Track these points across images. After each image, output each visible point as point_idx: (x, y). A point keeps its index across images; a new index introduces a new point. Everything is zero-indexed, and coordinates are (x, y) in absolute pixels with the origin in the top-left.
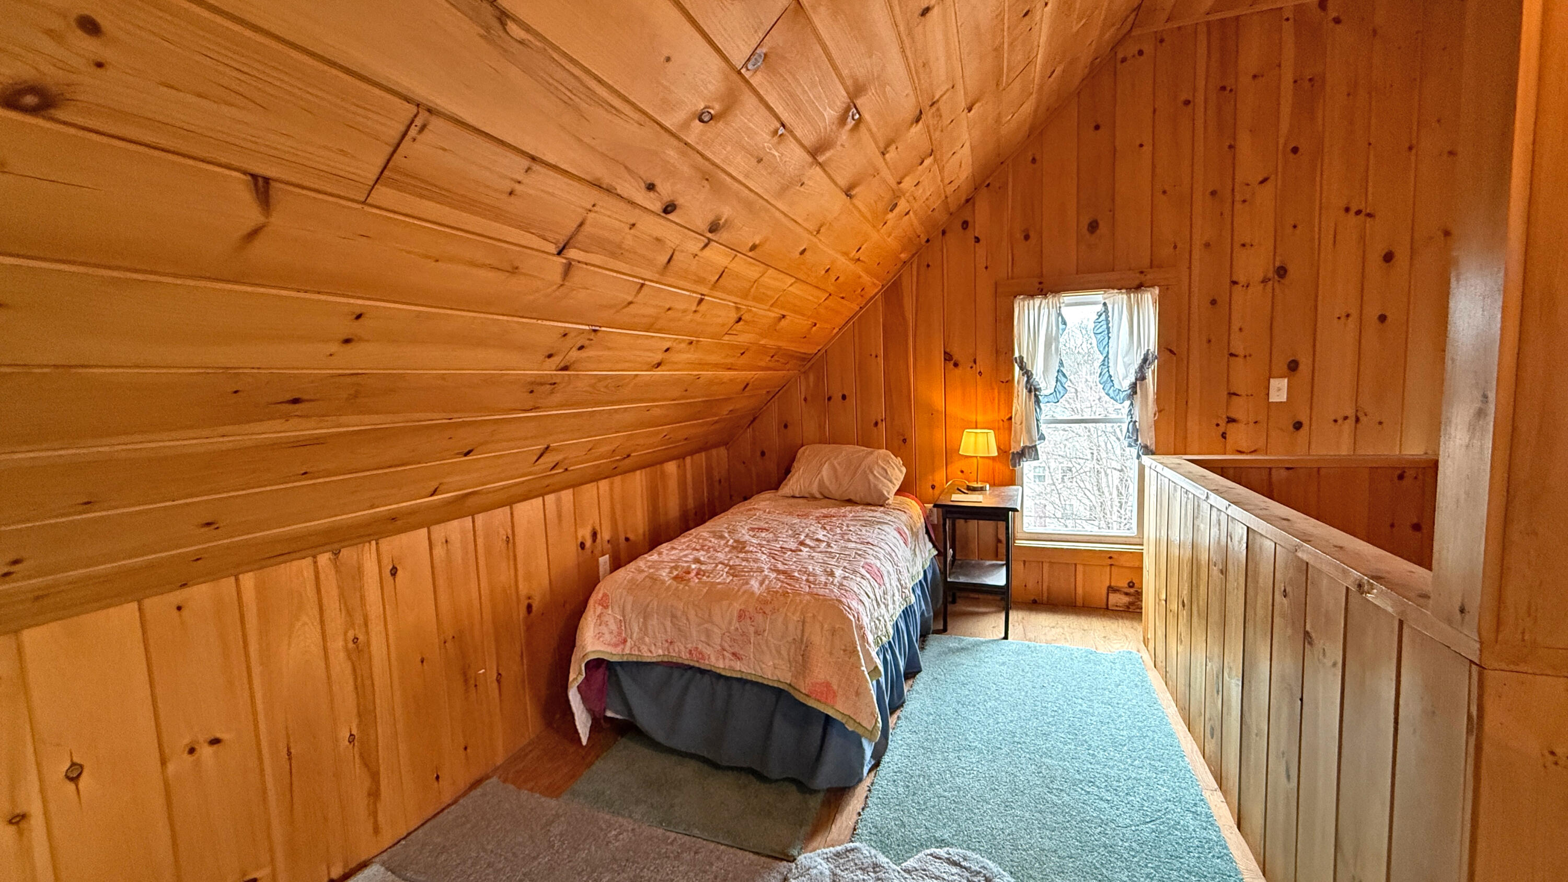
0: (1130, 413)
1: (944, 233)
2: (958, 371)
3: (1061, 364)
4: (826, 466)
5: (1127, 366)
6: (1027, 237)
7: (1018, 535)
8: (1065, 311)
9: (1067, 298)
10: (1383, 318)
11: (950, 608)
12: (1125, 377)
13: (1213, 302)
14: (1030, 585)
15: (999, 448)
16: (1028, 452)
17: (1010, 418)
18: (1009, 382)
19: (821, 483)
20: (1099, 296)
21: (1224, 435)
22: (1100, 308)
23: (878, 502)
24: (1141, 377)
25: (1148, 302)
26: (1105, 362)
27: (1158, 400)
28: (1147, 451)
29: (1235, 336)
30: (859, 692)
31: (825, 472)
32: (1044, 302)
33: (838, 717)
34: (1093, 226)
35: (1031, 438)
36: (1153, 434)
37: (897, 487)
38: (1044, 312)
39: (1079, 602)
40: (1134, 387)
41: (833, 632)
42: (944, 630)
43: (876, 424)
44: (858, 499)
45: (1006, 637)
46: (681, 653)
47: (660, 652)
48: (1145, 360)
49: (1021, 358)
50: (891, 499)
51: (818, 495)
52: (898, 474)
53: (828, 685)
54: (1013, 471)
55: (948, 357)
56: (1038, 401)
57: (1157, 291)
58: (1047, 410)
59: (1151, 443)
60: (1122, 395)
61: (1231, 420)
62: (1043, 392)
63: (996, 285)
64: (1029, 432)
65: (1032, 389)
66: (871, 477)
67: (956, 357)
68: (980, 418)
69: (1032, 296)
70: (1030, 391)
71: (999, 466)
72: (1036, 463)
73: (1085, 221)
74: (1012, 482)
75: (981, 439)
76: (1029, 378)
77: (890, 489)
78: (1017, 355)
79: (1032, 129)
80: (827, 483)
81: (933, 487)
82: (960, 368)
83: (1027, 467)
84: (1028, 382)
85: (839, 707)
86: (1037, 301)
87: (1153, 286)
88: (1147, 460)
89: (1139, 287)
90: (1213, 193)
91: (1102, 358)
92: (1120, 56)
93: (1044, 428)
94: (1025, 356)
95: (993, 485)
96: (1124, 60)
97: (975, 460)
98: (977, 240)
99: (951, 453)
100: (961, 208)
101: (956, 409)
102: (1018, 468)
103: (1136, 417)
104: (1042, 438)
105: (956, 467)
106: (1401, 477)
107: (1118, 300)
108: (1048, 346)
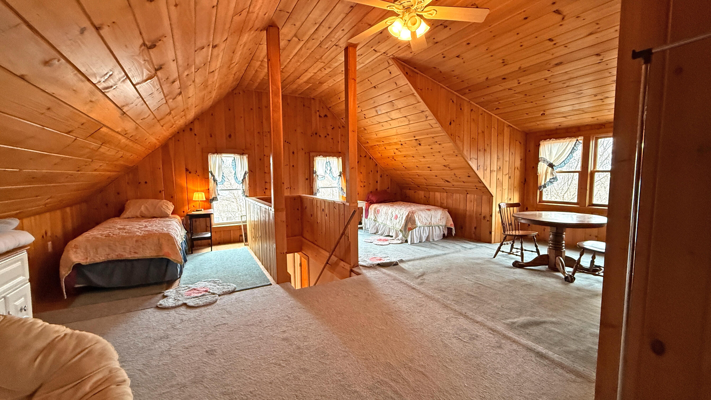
0: (242, 187)
1: (184, 131)
2: (190, 175)
3: (223, 173)
4: (143, 206)
5: (241, 175)
6: (211, 136)
7: (213, 224)
8: (223, 158)
9: (224, 155)
10: (293, 166)
11: (193, 249)
12: (241, 178)
13: (260, 160)
14: (217, 239)
15: (206, 198)
16: (215, 199)
17: (209, 189)
18: (208, 178)
19: (141, 212)
20: (232, 155)
21: (265, 192)
22: (233, 159)
23: (167, 216)
24: (244, 178)
25: (245, 158)
26: (235, 174)
27: (249, 184)
28: (247, 196)
29: (266, 168)
30: (177, 254)
31: (143, 208)
32: (217, 155)
33: (171, 260)
34: (230, 136)
35: (216, 195)
36: (248, 192)
37: (172, 211)
38: (217, 158)
39: (232, 240)
40: (243, 180)
41: (168, 240)
42: (192, 253)
43: (160, 192)
44: (157, 216)
45: (212, 250)
46: (113, 256)
47: (104, 258)
48: (245, 173)
49: (211, 171)
50: (171, 215)
51: (139, 216)
52: (171, 207)
53: (168, 253)
54: (211, 205)
55: (187, 170)
56: (217, 184)
57: (247, 155)
58: (220, 187)
59: (248, 195)
60: (240, 182)
61: (266, 189)
62: (218, 181)
63: (202, 149)
64: (215, 193)
65: (215, 180)
66: (162, 209)
67: (190, 170)
68: (199, 189)
69: (214, 153)
70: (214, 181)
71: (206, 204)
72: (217, 202)
73: (228, 134)
74: (210, 208)
75: (200, 195)
76: (214, 177)
77: (170, 212)
78: (210, 170)
79: (211, 107)
80: (144, 212)
81: (184, 212)
82: (192, 173)
83: (214, 203)
84: (214, 178)
85: (172, 257)
86: (215, 155)
87: (246, 154)
88: (247, 198)
89: (242, 154)
90: (259, 133)
91: (234, 172)
92: (234, 93)
93: (219, 192)
94: (212, 170)
95: (204, 209)
96: (235, 94)
97: (198, 202)
98: (195, 135)
99: (190, 201)
100: (189, 124)
101: (190, 186)
102: (212, 204)
103: (244, 188)
104: (219, 195)
105: (191, 205)
106: (295, 199)
107: (237, 157)
108: (219, 168)
